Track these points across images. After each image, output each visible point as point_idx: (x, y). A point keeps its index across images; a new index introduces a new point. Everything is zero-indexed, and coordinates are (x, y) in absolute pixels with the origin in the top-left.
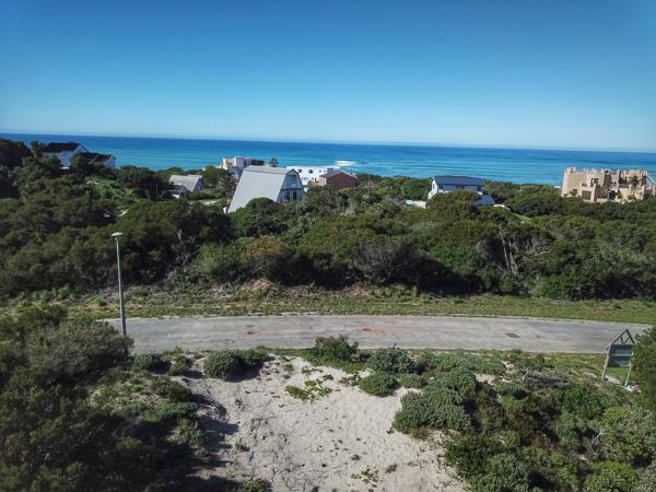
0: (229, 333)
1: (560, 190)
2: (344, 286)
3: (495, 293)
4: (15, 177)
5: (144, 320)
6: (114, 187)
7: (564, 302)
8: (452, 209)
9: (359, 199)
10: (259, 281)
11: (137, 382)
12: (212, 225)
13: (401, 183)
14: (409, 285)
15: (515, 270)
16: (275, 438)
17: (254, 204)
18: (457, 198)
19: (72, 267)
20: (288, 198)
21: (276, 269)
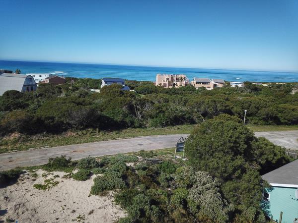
1: (155, 83)
2: (62, 132)
7: (159, 128)
8: (112, 92)
9: (67, 89)
10: (14, 134)
13: (88, 81)
14: (95, 128)
15: (140, 117)
16: (29, 212)
17: (7, 93)
18: (113, 88)
20: (28, 90)
21: (23, 127)
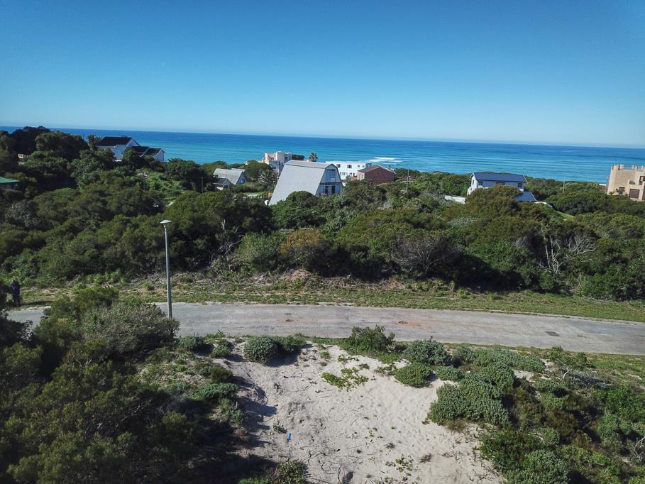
0: (269, 320)
1: (606, 189)
2: (380, 279)
3: (535, 291)
4: (73, 169)
5: (189, 305)
6: (162, 178)
7: (607, 302)
8: (492, 205)
9: (397, 194)
10: (297, 271)
11: (182, 362)
12: (254, 216)
13: (440, 179)
14: (447, 280)
15: (556, 267)
16: (312, 422)
17: (294, 197)
18: (496, 193)
19: (123, 253)
20: (326, 192)
21: (314, 260)
